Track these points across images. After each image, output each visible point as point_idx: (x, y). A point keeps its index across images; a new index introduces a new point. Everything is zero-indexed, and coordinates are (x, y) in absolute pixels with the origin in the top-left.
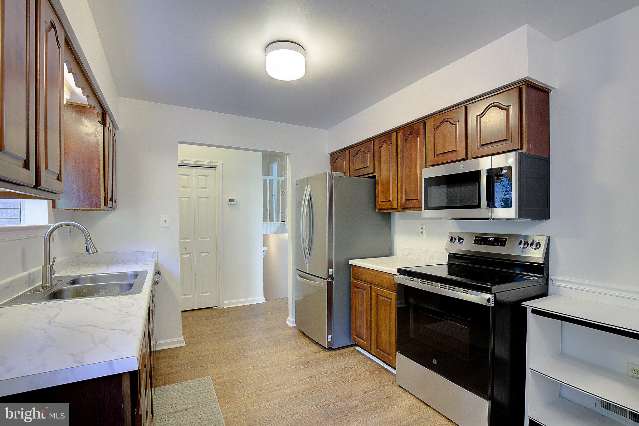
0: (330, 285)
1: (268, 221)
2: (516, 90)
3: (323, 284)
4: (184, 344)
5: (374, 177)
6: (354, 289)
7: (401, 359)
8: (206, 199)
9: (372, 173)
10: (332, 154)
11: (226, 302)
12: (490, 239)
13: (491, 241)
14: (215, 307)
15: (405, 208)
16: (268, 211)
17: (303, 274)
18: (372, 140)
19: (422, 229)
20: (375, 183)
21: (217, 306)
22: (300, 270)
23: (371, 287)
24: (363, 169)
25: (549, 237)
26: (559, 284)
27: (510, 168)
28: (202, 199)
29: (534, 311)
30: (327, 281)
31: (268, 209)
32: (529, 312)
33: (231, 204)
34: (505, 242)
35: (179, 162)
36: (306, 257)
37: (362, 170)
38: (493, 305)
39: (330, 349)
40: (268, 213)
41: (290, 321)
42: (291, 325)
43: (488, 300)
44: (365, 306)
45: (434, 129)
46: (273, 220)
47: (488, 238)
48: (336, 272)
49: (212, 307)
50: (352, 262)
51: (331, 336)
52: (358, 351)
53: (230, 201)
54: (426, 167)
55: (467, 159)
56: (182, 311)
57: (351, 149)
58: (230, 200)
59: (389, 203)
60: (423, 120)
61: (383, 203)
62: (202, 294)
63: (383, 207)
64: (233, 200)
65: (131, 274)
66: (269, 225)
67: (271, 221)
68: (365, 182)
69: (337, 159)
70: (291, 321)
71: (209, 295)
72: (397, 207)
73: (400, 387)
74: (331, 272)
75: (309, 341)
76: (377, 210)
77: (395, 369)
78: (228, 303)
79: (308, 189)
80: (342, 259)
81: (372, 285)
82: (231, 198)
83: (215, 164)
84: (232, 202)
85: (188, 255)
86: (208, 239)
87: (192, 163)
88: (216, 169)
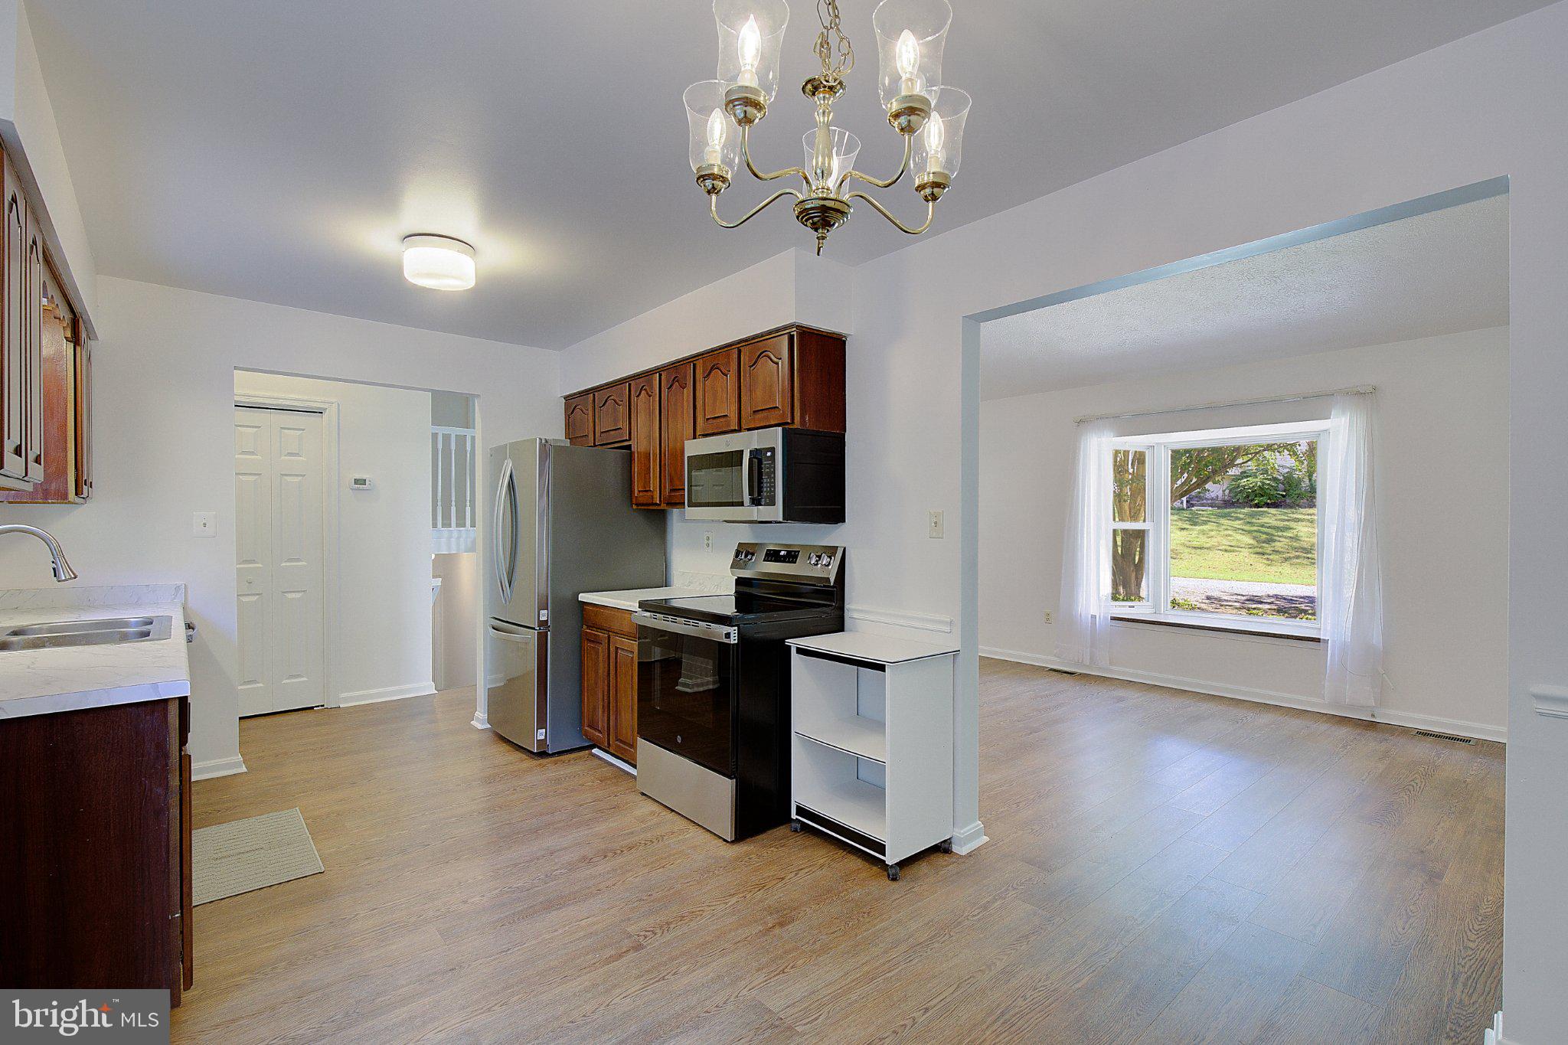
0: (542, 639)
1: (452, 523)
2: (786, 336)
3: (532, 636)
4: (244, 769)
5: (629, 447)
6: (587, 645)
7: (645, 748)
8: (300, 478)
9: (626, 440)
10: (566, 398)
11: (343, 695)
12: (782, 553)
13: (784, 556)
14: (318, 706)
15: (673, 503)
16: (453, 503)
17: (501, 625)
18: (626, 382)
19: (708, 539)
20: (630, 458)
21: (323, 706)
22: (496, 619)
23: (609, 637)
24: (614, 432)
25: (845, 548)
26: (855, 615)
27: (772, 450)
28: (289, 479)
29: (800, 651)
30: (536, 632)
31: (453, 499)
32: (793, 651)
33: (358, 489)
34: (796, 557)
35: (237, 398)
36: (503, 590)
37: (612, 433)
38: (736, 642)
39: (542, 755)
40: (453, 509)
41: (478, 720)
42: (480, 726)
43: (728, 635)
44: (600, 671)
45: (750, 367)
46: (465, 523)
47: (780, 551)
48: (555, 615)
49: (312, 708)
50: (584, 597)
51: (544, 730)
52: (594, 755)
53: (355, 483)
54: (695, 438)
55: (739, 430)
57: (596, 394)
58: (357, 481)
59: (649, 494)
60: (692, 360)
61: (641, 494)
62: (288, 681)
63: (641, 500)
64: (364, 482)
65: (137, 621)
66: (455, 534)
67: (461, 523)
68: (613, 457)
69: (574, 408)
70: (480, 720)
71: (303, 682)
72: (660, 501)
73: (643, 794)
74: (544, 615)
75: (508, 748)
76: (634, 507)
77: (635, 766)
78: (349, 698)
79: (508, 465)
80: (568, 593)
81: (610, 633)
82: (358, 477)
83: (322, 406)
84: (360, 484)
85: (255, 598)
86: (304, 563)
87: (266, 402)
88: (325, 415)
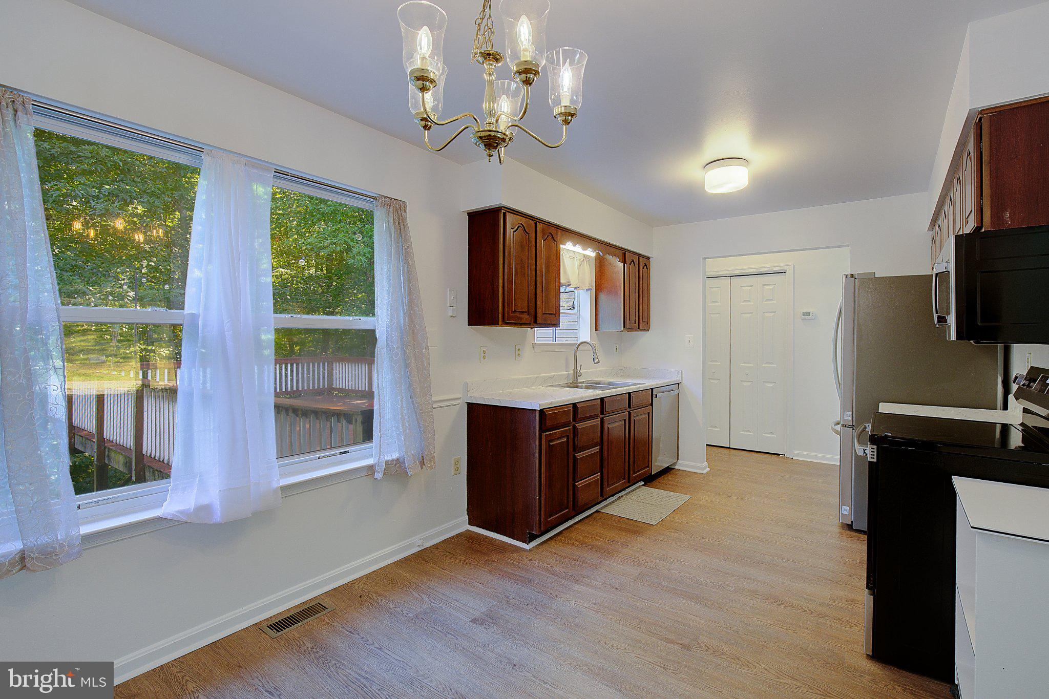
4: (708, 471)
8: (773, 314)
11: (796, 452)
14: (782, 455)
21: (784, 455)
28: (766, 315)
33: (805, 319)
38: (875, 460)
49: (779, 455)
56: (707, 445)
58: (804, 314)
62: (766, 435)
64: (808, 314)
71: (774, 437)
74: (849, 416)
78: (799, 454)
82: (806, 310)
83: (785, 268)
84: (807, 316)
85: (750, 383)
86: (775, 365)
87: (744, 272)
88: (787, 273)
